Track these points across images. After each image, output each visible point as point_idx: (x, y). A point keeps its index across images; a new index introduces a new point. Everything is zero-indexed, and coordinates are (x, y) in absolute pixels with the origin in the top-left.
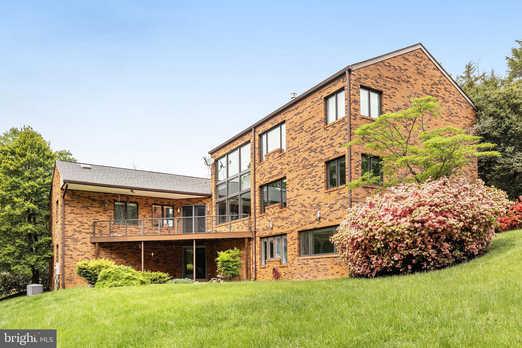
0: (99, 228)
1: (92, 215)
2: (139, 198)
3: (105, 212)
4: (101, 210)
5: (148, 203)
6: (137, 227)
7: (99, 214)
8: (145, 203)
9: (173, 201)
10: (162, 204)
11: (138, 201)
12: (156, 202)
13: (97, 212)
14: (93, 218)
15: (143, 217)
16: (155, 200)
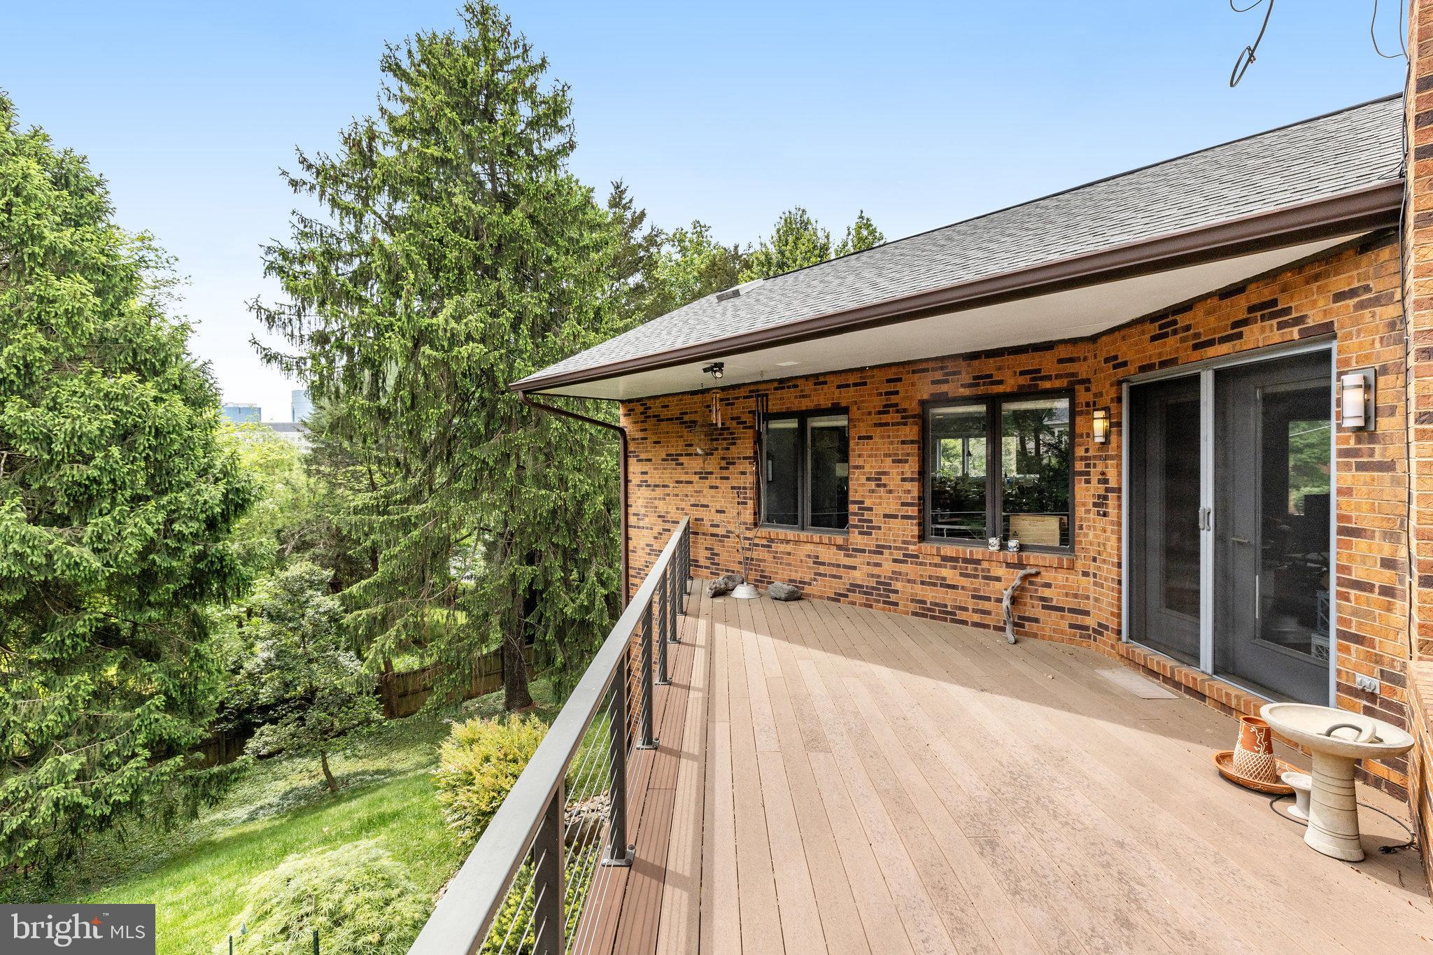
0: (709, 541)
1: (689, 488)
2: (852, 379)
3: (725, 473)
4: (712, 464)
5: (894, 399)
6: (839, 540)
7: (707, 483)
8: (878, 403)
9: (1063, 352)
10: (981, 390)
11: (845, 398)
12: (944, 388)
13: (704, 475)
14: (693, 501)
15: (873, 485)
16: (938, 375)
